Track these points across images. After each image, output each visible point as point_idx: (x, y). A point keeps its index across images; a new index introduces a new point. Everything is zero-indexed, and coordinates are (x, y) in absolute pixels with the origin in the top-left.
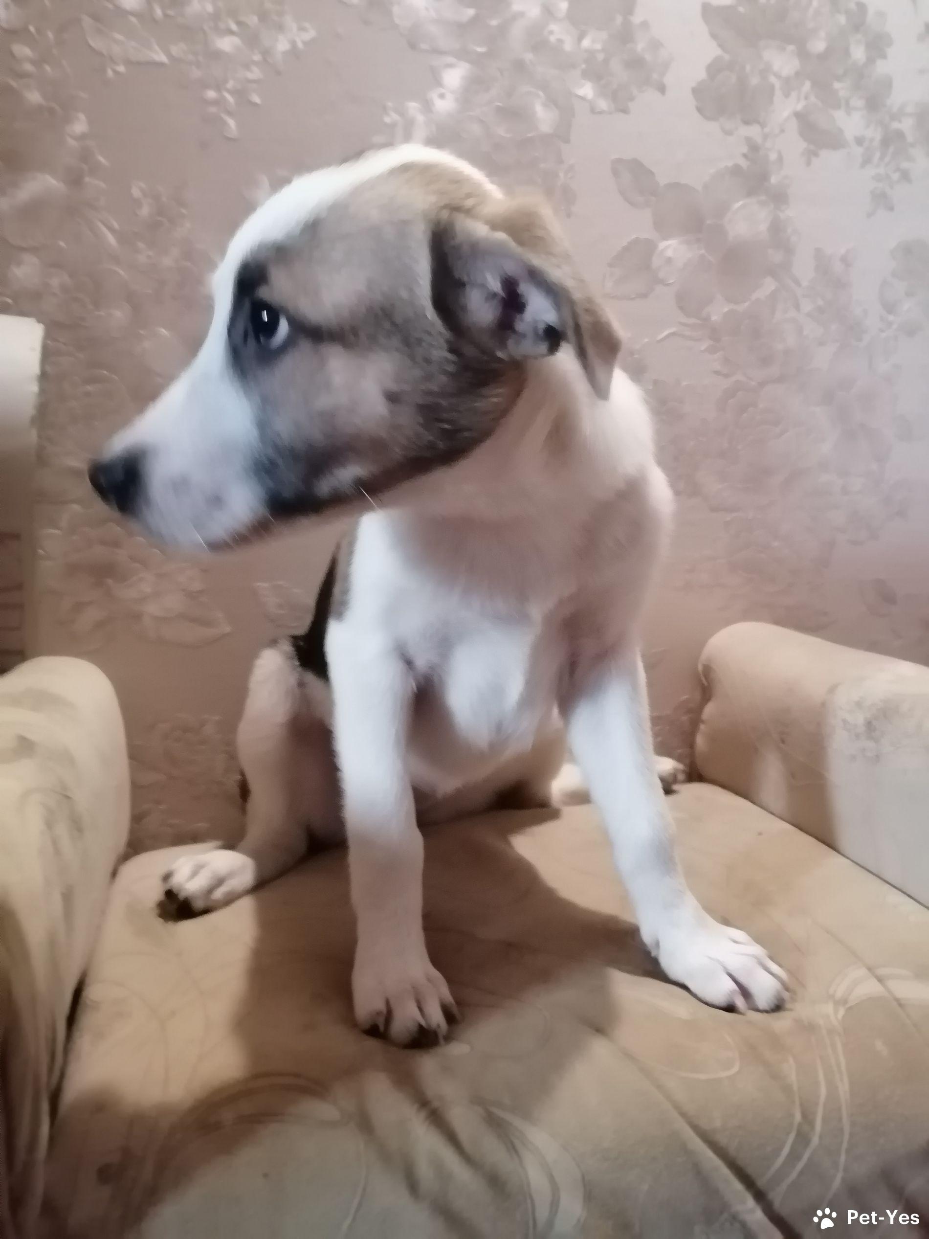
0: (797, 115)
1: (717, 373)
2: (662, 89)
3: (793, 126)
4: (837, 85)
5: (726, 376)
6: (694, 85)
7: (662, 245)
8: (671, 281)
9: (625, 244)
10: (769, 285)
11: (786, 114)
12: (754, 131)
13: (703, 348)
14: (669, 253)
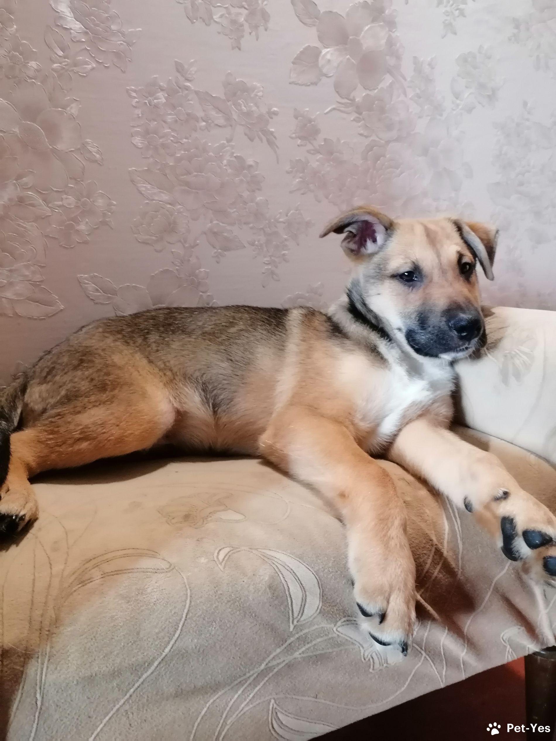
1: (361, 135)
5: (366, 137)
7: (324, 51)
8: (331, 75)
9: (302, 50)
10: (388, 80)
13: (352, 119)
14: (328, 57)
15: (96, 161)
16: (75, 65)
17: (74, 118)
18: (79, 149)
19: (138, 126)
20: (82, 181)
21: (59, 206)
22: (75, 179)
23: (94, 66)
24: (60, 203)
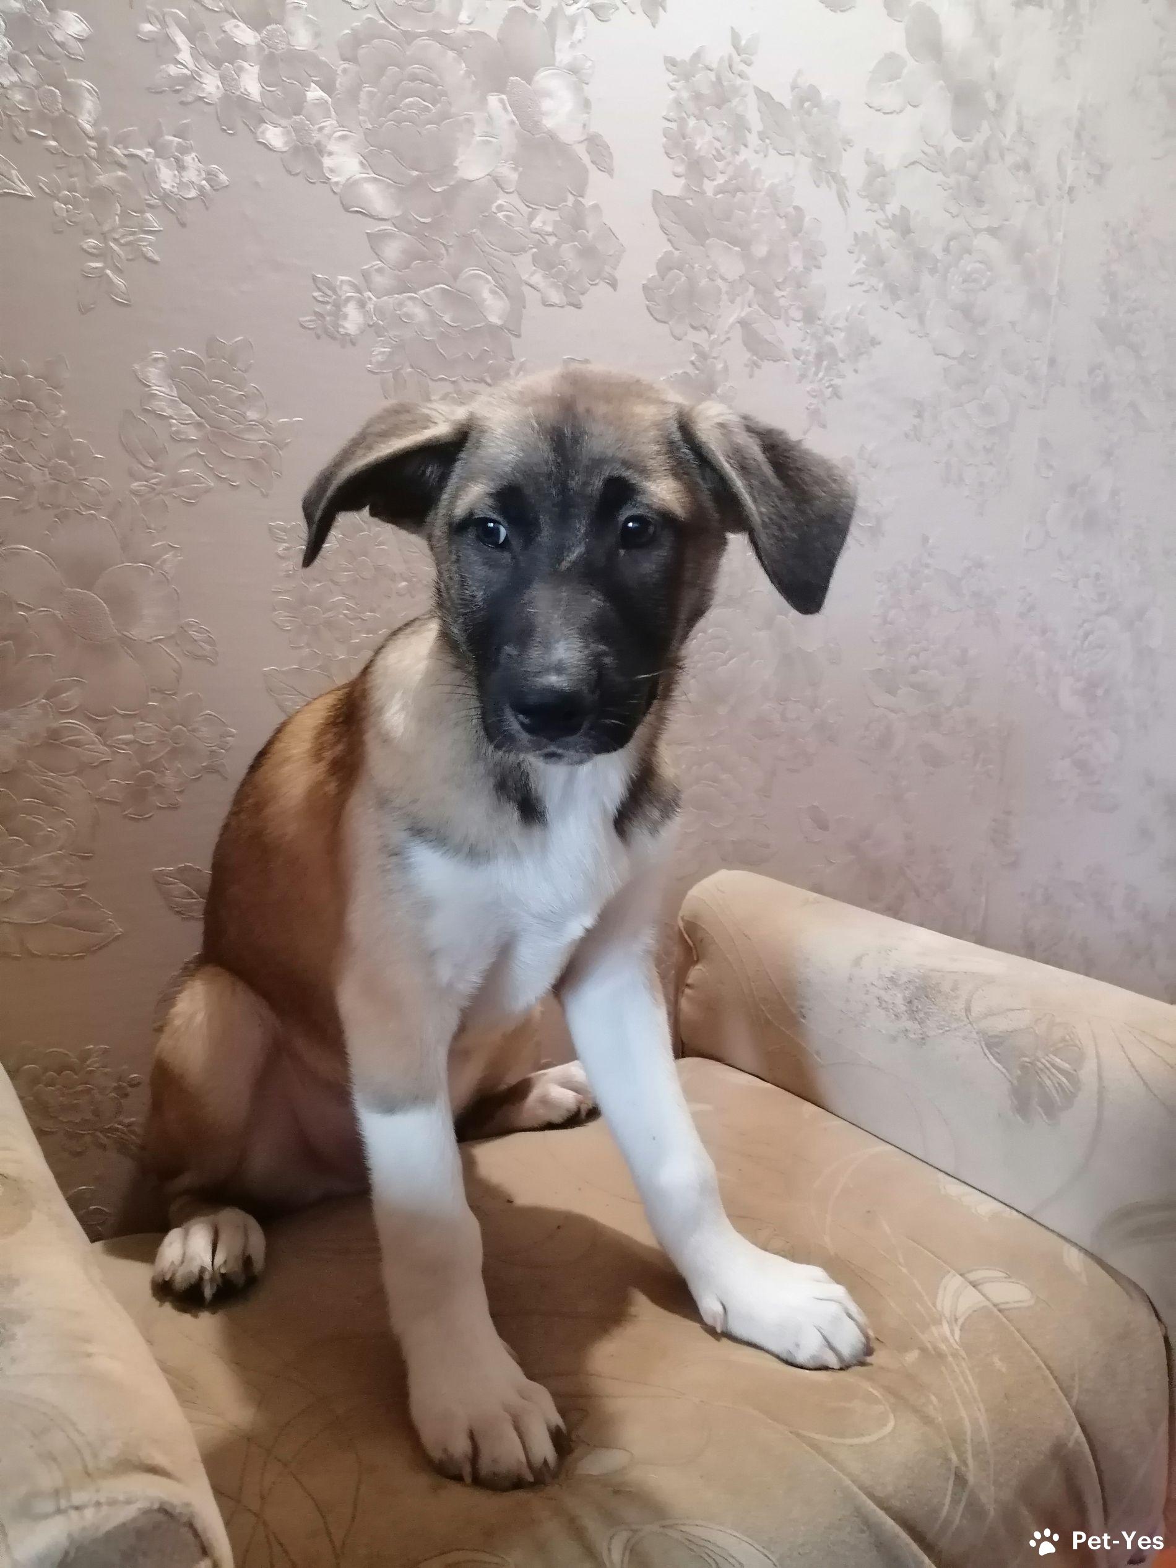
0: (743, 323)
2: (613, 284)
3: (737, 334)
4: (778, 293)
6: (645, 282)
11: (731, 320)
12: (700, 337)
15: (203, 658)
16: (176, 483)
17: (168, 579)
18: (173, 637)
19: (286, 592)
20: (174, 694)
21: (128, 743)
22: (162, 692)
23: (212, 484)
24: (130, 737)
